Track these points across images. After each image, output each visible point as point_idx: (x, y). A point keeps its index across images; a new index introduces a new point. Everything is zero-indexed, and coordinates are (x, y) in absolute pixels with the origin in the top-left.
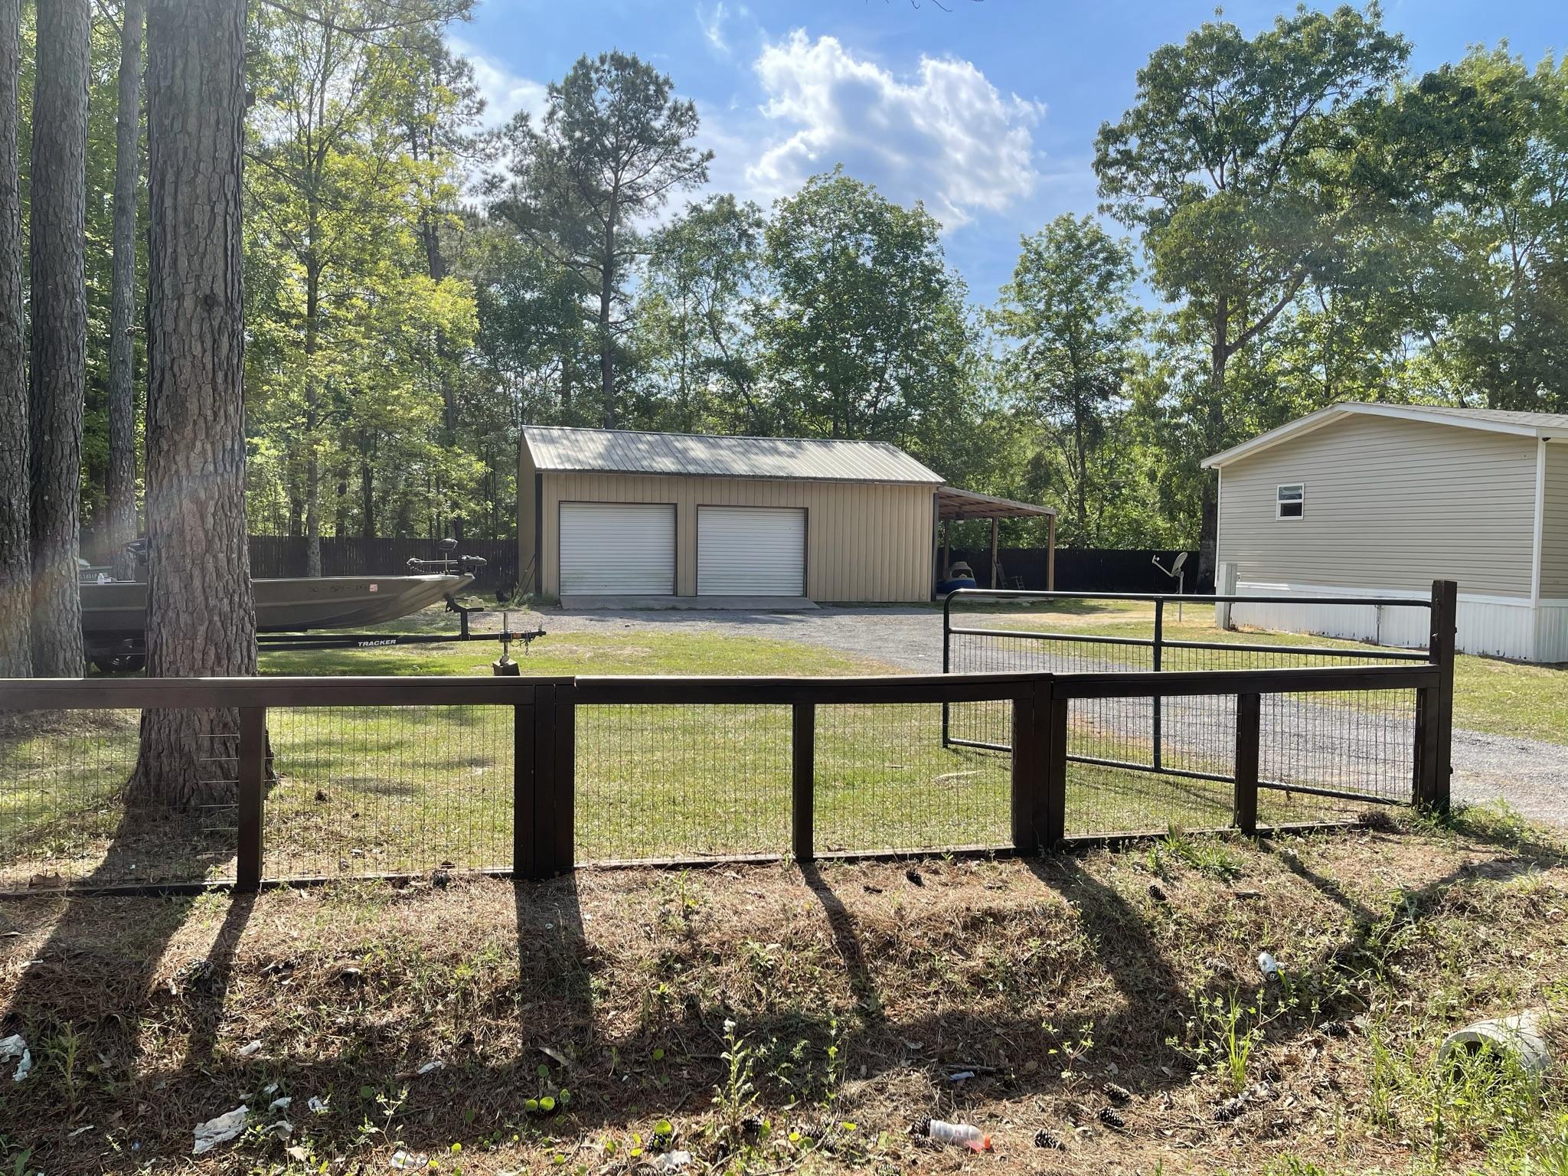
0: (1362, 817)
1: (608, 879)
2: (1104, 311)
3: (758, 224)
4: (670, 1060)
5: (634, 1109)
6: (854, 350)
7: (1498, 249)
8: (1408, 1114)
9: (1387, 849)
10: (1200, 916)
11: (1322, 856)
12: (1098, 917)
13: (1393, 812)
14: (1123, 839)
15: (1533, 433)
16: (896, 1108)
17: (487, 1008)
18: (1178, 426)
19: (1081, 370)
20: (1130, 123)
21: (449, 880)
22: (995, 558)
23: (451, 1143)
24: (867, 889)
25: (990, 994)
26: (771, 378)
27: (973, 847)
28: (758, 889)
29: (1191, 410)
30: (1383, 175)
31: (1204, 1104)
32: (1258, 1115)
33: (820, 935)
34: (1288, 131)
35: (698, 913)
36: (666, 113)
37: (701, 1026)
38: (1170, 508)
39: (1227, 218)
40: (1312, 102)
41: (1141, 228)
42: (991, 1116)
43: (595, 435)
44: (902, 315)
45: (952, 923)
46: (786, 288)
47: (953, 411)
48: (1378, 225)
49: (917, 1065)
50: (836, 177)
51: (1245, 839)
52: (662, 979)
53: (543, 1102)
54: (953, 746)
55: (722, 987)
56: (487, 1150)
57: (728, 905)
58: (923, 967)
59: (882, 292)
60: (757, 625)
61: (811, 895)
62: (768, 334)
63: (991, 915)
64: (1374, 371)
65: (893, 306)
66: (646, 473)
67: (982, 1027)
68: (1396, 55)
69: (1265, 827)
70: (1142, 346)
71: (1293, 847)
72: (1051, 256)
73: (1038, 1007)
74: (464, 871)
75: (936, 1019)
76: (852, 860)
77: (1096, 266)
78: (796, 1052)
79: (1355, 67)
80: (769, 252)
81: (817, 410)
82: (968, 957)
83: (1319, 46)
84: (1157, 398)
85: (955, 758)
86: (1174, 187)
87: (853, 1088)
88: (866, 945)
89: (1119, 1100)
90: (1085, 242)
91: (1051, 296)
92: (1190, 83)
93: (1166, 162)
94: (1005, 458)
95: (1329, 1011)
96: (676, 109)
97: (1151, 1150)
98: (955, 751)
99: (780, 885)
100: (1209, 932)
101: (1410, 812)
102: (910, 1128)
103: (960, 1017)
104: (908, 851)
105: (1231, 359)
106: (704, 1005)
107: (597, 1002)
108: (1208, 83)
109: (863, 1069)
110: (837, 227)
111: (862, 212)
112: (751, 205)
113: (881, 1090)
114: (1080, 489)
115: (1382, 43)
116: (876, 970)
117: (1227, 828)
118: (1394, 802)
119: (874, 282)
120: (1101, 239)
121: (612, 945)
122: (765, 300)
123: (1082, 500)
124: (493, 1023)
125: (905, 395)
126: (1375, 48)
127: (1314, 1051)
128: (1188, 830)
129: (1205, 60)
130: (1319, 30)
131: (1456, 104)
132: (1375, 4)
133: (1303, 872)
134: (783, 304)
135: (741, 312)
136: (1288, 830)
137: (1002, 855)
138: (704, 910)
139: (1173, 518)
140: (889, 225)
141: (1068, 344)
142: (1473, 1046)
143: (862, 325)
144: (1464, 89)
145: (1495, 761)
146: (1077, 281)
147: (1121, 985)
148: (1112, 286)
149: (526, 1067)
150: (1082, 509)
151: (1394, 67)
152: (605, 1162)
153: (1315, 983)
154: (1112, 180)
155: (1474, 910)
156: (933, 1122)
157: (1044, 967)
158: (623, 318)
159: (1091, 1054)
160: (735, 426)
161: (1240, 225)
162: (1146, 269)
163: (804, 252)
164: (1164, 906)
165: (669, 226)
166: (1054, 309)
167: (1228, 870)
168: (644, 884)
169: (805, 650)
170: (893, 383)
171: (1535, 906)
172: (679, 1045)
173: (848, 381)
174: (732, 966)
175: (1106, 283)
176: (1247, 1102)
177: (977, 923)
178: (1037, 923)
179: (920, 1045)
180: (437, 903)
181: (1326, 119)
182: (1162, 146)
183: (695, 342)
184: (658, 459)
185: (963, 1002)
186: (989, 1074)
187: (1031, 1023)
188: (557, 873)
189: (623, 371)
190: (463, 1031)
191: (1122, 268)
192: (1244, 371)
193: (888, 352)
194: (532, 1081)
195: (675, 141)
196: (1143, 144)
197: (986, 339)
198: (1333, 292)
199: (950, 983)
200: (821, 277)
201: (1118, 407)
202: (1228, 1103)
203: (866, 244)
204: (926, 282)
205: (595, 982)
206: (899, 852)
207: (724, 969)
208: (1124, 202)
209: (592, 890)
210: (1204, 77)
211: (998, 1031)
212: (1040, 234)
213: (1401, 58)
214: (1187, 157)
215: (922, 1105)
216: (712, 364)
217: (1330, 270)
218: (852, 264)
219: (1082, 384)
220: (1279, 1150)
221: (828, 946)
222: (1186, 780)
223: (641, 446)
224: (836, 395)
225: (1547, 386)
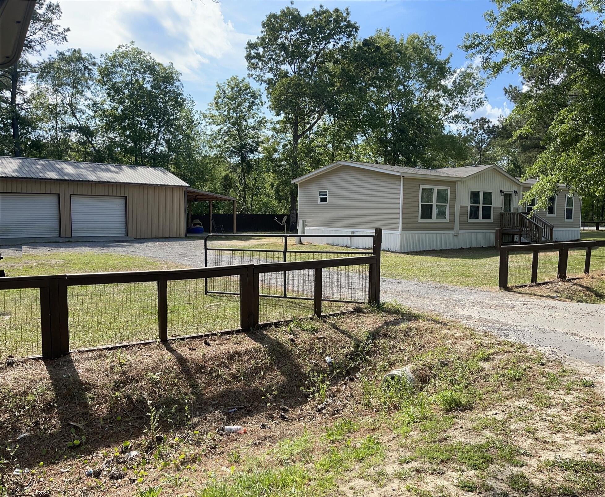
0: (354, 309)
1: (85, 356)
2: (251, 118)
3: (94, 64)
4: (124, 420)
5: (112, 439)
6: (144, 126)
7: (387, 106)
8: (374, 402)
9: (363, 318)
10: (306, 346)
11: (342, 322)
12: (273, 350)
13: (362, 306)
14: (279, 322)
15: (399, 174)
16: (211, 424)
17: (43, 411)
18: (281, 166)
19: (243, 141)
20: (259, 42)
21: (14, 363)
22: (211, 218)
23: (39, 462)
24: (190, 349)
25: (239, 381)
26: (103, 136)
27: (227, 330)
28: (148, 353)
29: (286, 160)
30: (350, 75)
31: (312, 408)
32: (330, 408)
33: (175, 367)
34: (318, 54)
35: (126, 365)
36: (45, 6)
37: (134, 406)
38: (279, 198)
39: (297, 85)
40: (326, 44)
41: (265, 85)
42: (244, 422)
43: (12, 160)
44: (165, 112)
45: (223, 358)
46: (109, 96)
47: (190, 155)
48: (348, 93)
49: (216, 409)
50: (132, 47)
51: (318, 319)
52: (116, 390)
53: (75, 442)
54: (209, 294)
55: (140, 390)
56: (54, 463)
57: (137, 360)
58: (214, 375)
59: (156, 101)
60: (111, 248)
61: (170, 354)
62: (101, 116)
63: (237, 353)
64: (348, 148)
65: (161, 108)
66: (42, 179)
67: (237, 393)
68: (354, 30)
69: (324, 314)
70: (266, 133)
71: (333, 320)
72: (229, 93)
73: (255, 384)
74: (19, 358)
75: (222, 392)
76: (183, 339)
77: (248, 99)
78: (173, 410)
79: (340, 32)
80: (100, 78)
81: (126, 151)
82: (230, 369)
83: (328, 23)
84: (273, 154)
85: (212, 298)
86: (277, 70)
87: (195, 420)
88: (193, 369)
89: (285, 411)
90: (243, 88)
91: (230, 110)
92: (283, 30)
93: (274, 60)
94: (212, 175)
95: (348, 373)
96: (50, 6)
97: (297, 424)
98: (210, 296)
99: (156, 351)
100: (309, 351)
101: (368, 306)
102: (217, 430)
103: (229, 391)
104: (203, 334)
105: (300, 140)
106: (134, 398)
107: (90, 402)
108: (289, 31)
109: (198, 413)
110: (133, 70)
111: (145, 64)
112: (90, 55)
113: (205, 419)
114: (244, 189)
115: (349, 25)
116: (197, 378)
117: (311, 316)
118: (363, 303)
119: (151, 96)
120: (249, 88)
121: (93, 380)
122: (98, 100)
123: (245, 194)
124: (47, 416)
125: (168, 147)
126: (347, 26)
127: (345, 386)
128: (300, 318)
129: (287, 21)
130: (328, 16)
131: (374, 52)
132: (347, 9)
133: (337, 329)
134: (108, 102)
135: (86, 104)
136: (331, 315)
137: (238, 332)
138: (128, 363)
139: (280, 202)
140: (157, 72)
141: (237, 130)
142: (393, 378)
143: (147, 115)
144: (377, 46)
145: (391, 287)
146: (239, 105)
147: (283, 373)
148: (254, 107)
149: (64, 431)
150: (244, 197)
151: (353, 35)
152: (104, 460)
153: (343, 364)
154: (253, 64)
155: (389, 336)
156: (225, 427)
157: (257, 370)
158: (22, 102)
159: (275, 397)
160: (86, 157)
161: (302, 89)
162: (267, 102)
163: (117, 79)
164: (295, 344)
165: (47, 60)
166: (231, 115)
167: (314, 330)
168: (101, 356)
169: (136, 258)
170: (162, 141)
171: (407, 333)
172: (126, 414)
173: (141, 140)
174: (143, 382)
175: (252, 106)
176: (326, 405)
177: (233, 357)
178: (253, 354)
179: (217, 402)
180: (11, 372)
181: (330, 51)
182: (272, 53)
183: (62, 116)
184: (48, 173)
185: (230, 385)
186: (242, 408)
187: (255, 389)
188: (62, 355)
189: (24, 128)
190: (34, 421)
191: (257, 101)
192: (304, 145)
193: (160, 127)
194: (68, 436)
195: (50, 21)
196: (264, 51)
197: (203, 125)
198: (334, 117)
199: (225, 379)
200: (126, 91)
201: (257, 157)
202: (320, 406)
203: (147, 79)
204: (175, 99)
205: (88, 395)
206: (200, 334)
207: (140, 384)
208: (258, 73)
209: (79, 360)
210: (287, 28)
211: (243, 393)
212: (224, 83)
213: (356, 31)
214: (281, 59)
215: (220, 422)
216: (72, 128)
217: (333, 109)
218: (141, 87)
219: (243, 147)
220: (337, 418)
221: (179, 371)
222: (296, 300)
223: (39, 167)
224: (136, 145)
225: (402, 155)
